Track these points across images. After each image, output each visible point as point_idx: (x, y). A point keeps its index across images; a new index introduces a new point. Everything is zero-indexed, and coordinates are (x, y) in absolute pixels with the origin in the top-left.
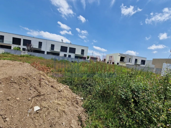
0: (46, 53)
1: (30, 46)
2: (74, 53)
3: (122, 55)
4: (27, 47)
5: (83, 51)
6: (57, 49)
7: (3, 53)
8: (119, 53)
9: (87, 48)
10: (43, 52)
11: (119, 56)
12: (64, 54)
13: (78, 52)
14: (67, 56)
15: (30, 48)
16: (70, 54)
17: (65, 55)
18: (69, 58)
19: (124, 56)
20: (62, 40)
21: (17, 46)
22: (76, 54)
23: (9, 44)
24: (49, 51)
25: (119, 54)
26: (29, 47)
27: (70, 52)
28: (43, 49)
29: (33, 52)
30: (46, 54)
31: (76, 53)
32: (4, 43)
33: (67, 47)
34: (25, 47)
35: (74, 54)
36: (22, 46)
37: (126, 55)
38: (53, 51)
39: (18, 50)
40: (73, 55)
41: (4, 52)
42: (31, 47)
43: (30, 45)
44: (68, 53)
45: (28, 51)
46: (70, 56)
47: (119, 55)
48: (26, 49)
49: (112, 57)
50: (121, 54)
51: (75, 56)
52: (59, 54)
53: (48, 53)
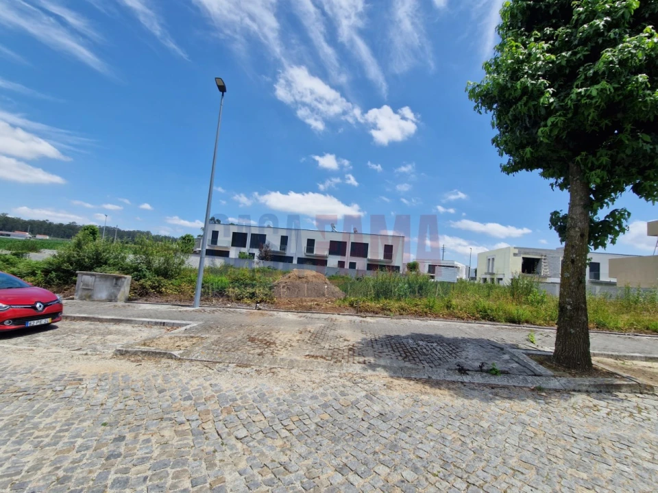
0: (295, 261)
1: (266, 248)
3: (525, 253)
4: (259, 250)
8: (512, 249)
10: (290, 259)
11: (515, 255)
12: (339, 262)
14: (347, 266)
15: (266, 251)
16: (354, 260)
17: (341, 264)
18: (351, 270)
19: (537, 254)
21: (239, 250)
22: (369, 260)
23: (227, 247)
24: (303, 256)
25: (516, 248)
26: (263, 251)
28: (289, 252)
29: (271, 260)
30: (296, 263)
34: (254, 251)
35: (365, 259)
36: (247, 249)
37: (544, 253)
39: (246, 258)
40: (361, 263)
42: (268, 249)
43: (264, 246)
44: (348, 259)
45: (262, 258)
46: (353, 265)
47: (516, 251)
48: (256, 254)
49: (493, 259)
50: (521, 250)
51: (368, 265)
52: (326, 261)
53: (301, 261)
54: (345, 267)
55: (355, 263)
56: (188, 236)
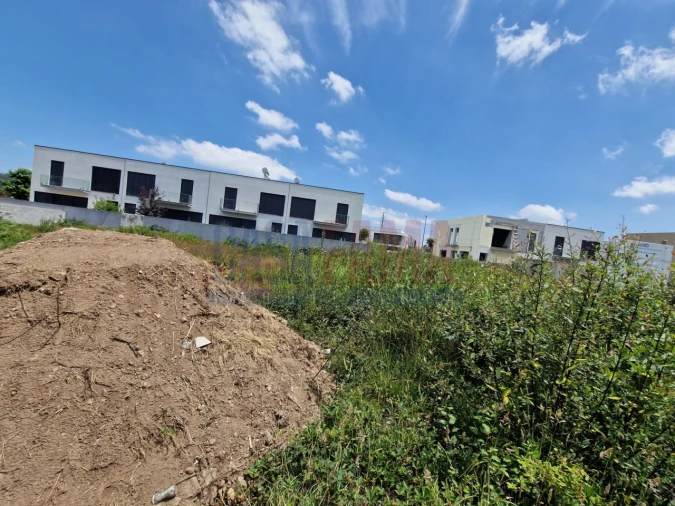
0: (205, 220)
1: (153, 196)
2: (310, 216)
3: (497, 224)
4: (142, 200)
5: (342, 209)
6: (247, 205)
7: (62, 221)
8: (485, 216)
9: (359, 196)
10: (197, 217)
11: (487, 225)
12: (274, 224)
13: (325, 215)
14: (285, 230)
15: (151, 201)
16: (294, 222)
17: (277, 227)
18: (292, 236)
19: (509, 225)
20: (265, 171)
21: (106, 196)
22: (316, 223)
23: (80, 191)
24: (217, 212)
25: (488, 217)
26: (148, 200)
27: (293, 214)
28: (195, 206)
29: (163, 217)
30: (207, 222)
31: (317, 218)
32: (63, 186)
33: (284, 197)
34: (135, 200)
35: (311, 222)
36: (123, 198)
37: (516, 224)
38: (230, 211)
39: (109, 210)
40: (305, 227)
41: (64, 217)
42: (156, 198)
43: (151, 193)
44: (286, 220)
45: (146, 212)
46: (293, 230)
47: (489, 220)
48: (138, 205)
49: (458, 230)
50: (495, 219)
51: (314, 229)
52: (255, 222)
53: (214, 219)
54: (282, 232)
55: (296, 227)
56: (23, 172)
